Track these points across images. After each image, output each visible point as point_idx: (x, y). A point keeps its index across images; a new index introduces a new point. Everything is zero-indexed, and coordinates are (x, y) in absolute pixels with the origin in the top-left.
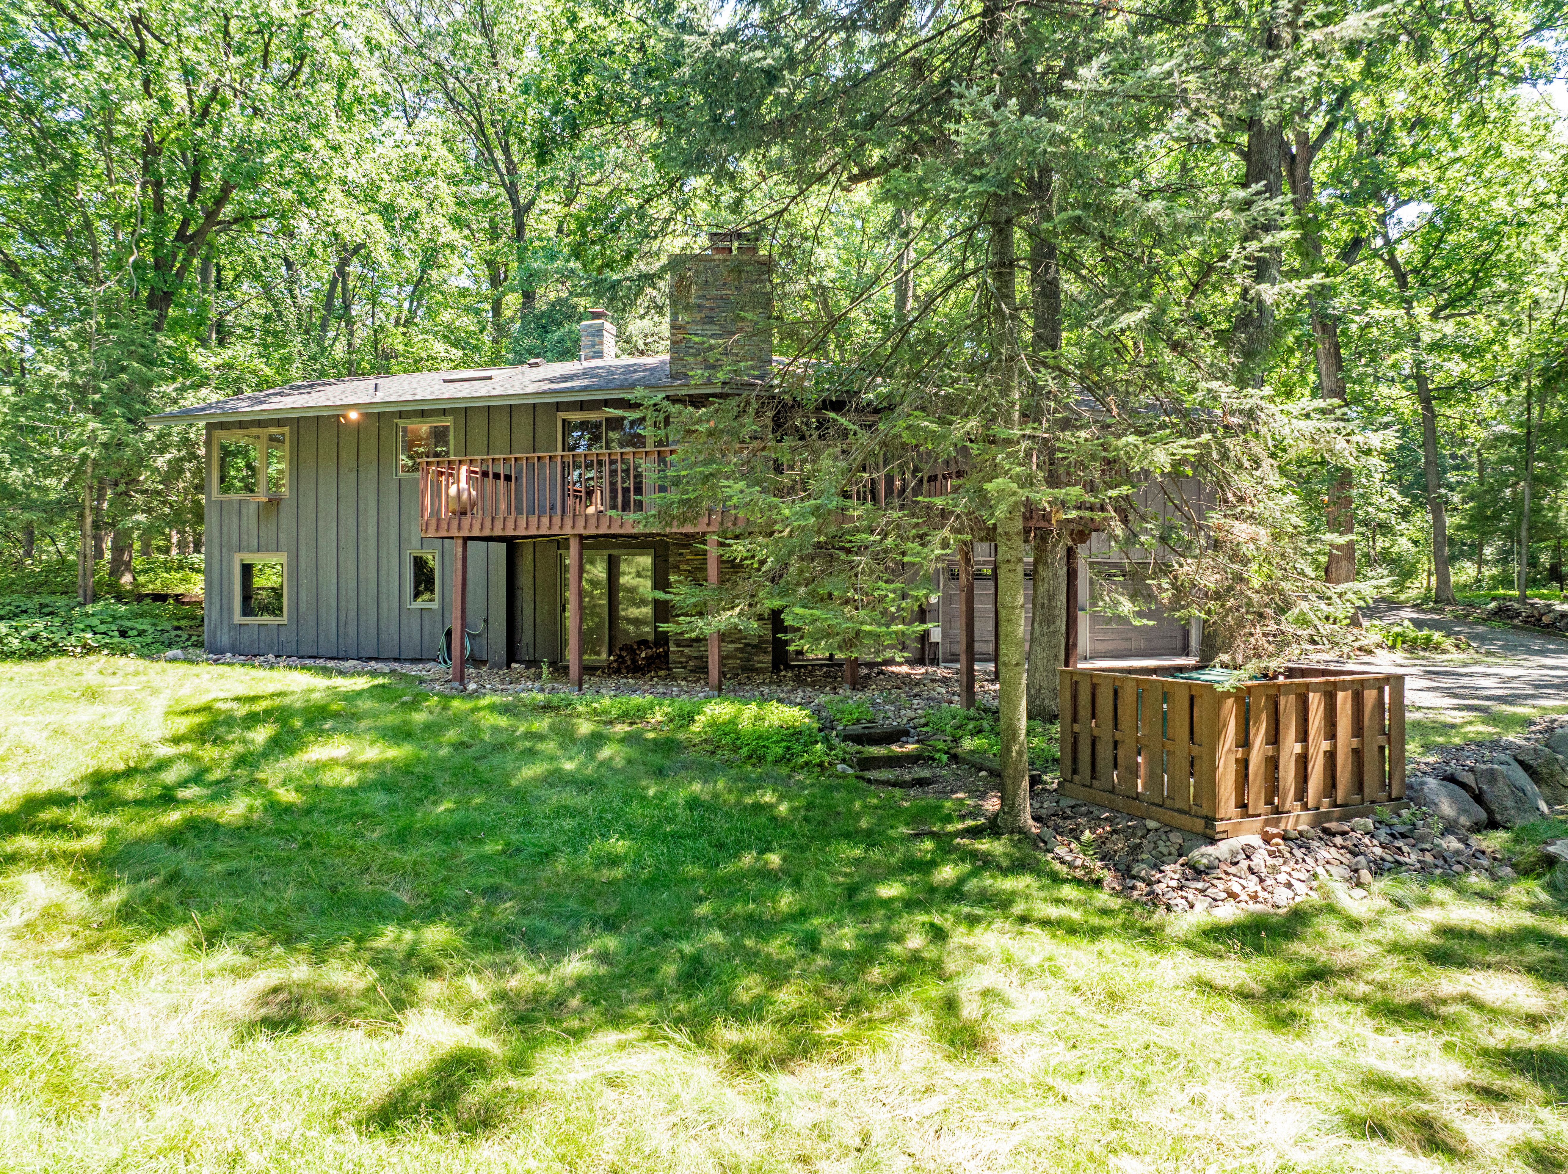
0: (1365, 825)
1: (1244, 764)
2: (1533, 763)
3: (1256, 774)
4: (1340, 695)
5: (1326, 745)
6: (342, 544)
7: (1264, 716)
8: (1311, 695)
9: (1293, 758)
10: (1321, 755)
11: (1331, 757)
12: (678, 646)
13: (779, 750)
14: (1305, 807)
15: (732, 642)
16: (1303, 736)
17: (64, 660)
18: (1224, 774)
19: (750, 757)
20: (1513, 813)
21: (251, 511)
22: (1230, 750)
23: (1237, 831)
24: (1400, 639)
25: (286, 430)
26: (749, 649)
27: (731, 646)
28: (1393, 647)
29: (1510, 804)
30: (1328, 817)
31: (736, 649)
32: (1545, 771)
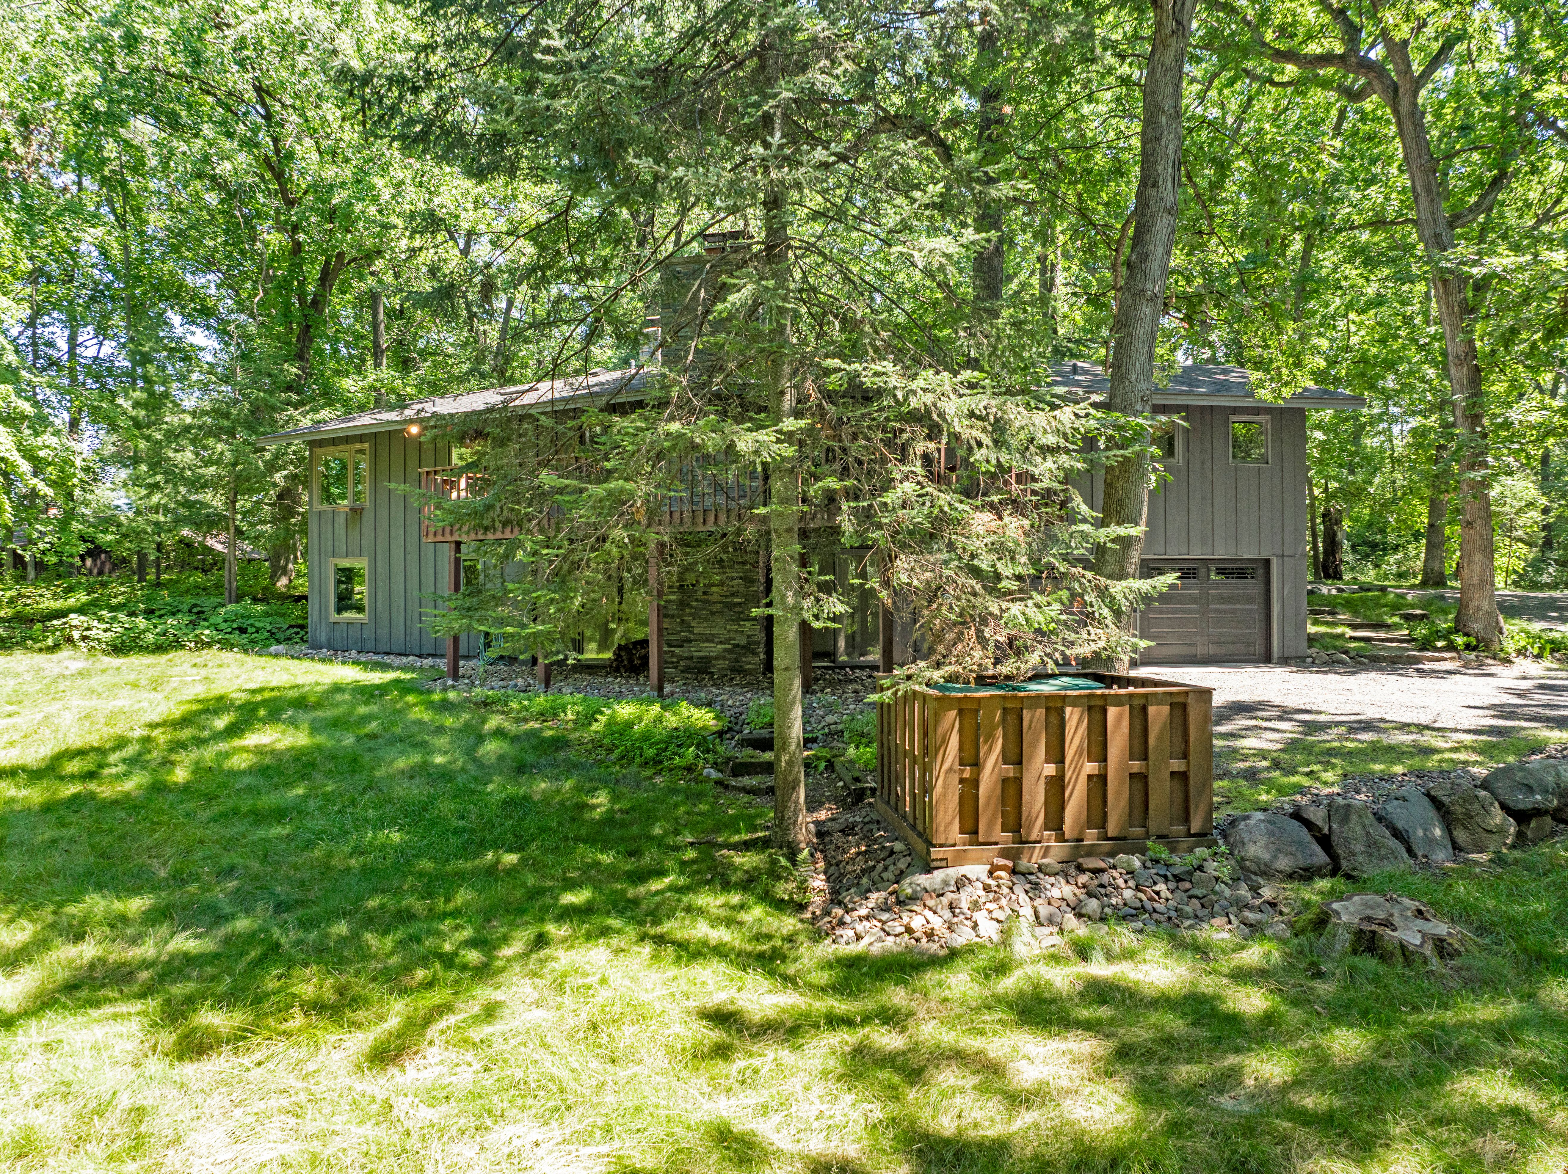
0: (1129, 863)
1: (971, 785)
2: (1446, 800)
3: (989, 798)
4: (1112, 711)
5: (1091, 768)
6: (408, 549)
7: (1000, 732)
8: (1068, 710)
9: (1042, 781)
10: (1083, 779)
11: (1099, 781)
12: (670, 646)
13: (651, 752)
14: (1061, 838)
15: (721, 643)
16: (1057, 755)
17: (181, 653)
18: (944, 794)
19: (623, 757)
20: (1360, 859)
21: (341, 520)
22: (950, 770)
23: (960, 859)
24: (1548, 647)
25: (366, 446)
26: (738, 650)
27: (720, 647)
28: (1539, 656)
29: (1358, 847)
30: (1091, 852)
31: (725, 650)
32: (1460, 810)
